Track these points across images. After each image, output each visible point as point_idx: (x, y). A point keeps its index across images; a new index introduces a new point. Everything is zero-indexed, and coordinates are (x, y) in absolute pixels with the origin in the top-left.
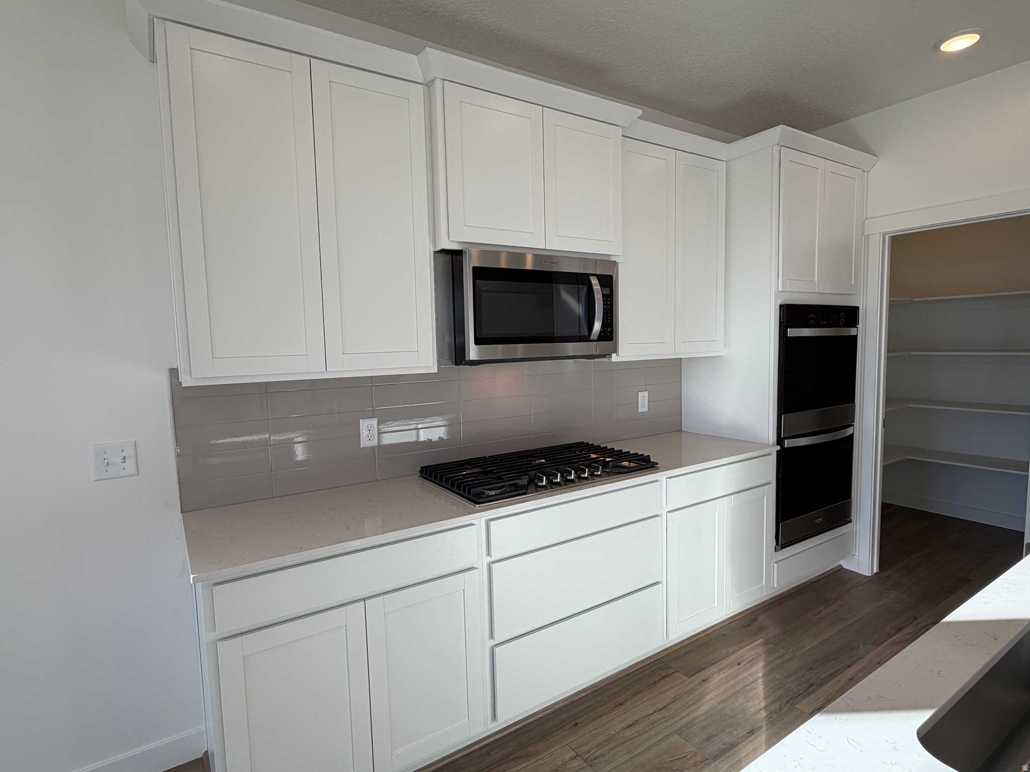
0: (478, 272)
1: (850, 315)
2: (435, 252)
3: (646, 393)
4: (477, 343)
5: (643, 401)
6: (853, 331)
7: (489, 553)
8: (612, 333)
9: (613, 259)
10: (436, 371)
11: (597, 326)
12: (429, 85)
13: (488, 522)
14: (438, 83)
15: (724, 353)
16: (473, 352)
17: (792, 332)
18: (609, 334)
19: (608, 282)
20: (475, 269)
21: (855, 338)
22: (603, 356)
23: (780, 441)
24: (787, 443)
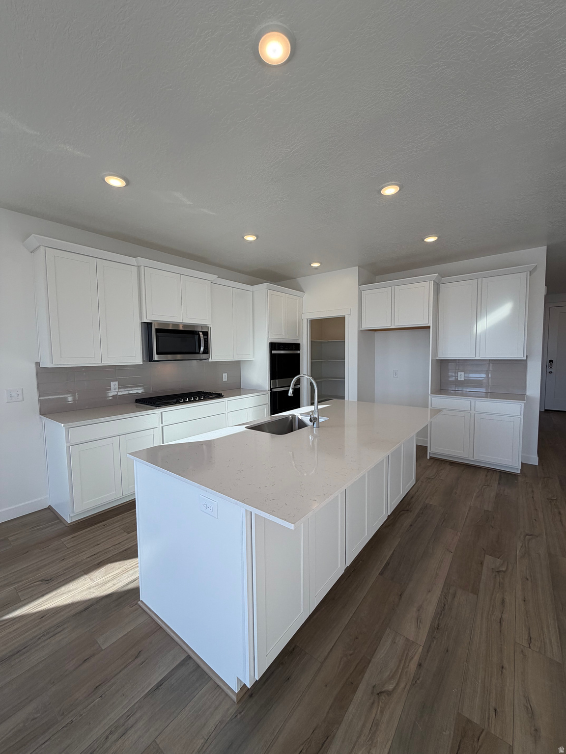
0: (157, 330)
1: (297, 346)
2: (141, 323)
3: (226, 374)
4: (157, 354)
5: (225, 377)
6: (298, 352)
7: (162, 423)
8: (208, 351)
9: (208, 326)
10: (142, 364)
11: (202, 349)
12: (139, 267)
13: (161, 413)
14: (142, 267)
15: (253, 359)
16: (156, 357)
17: (274, 352)
18: (206, 351)
19: (206, 334)
20: (156, 329)
21: (299, 354)
22: (206, 359)
23: (271, 389)
24: (274, 390)
